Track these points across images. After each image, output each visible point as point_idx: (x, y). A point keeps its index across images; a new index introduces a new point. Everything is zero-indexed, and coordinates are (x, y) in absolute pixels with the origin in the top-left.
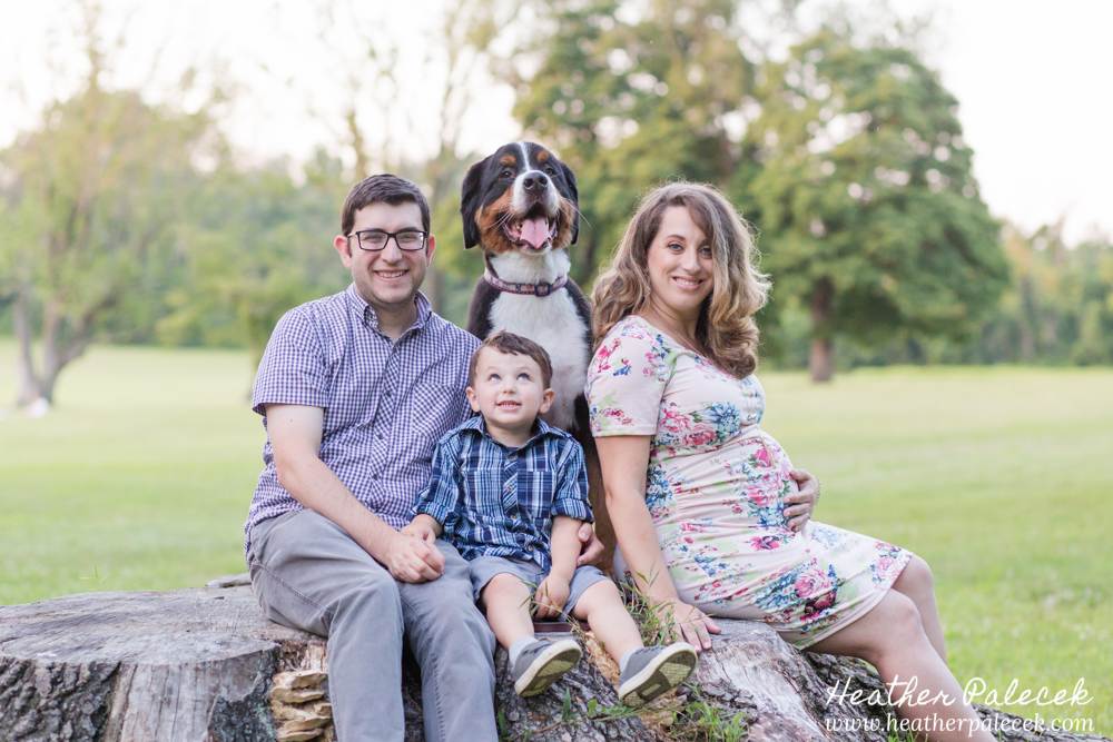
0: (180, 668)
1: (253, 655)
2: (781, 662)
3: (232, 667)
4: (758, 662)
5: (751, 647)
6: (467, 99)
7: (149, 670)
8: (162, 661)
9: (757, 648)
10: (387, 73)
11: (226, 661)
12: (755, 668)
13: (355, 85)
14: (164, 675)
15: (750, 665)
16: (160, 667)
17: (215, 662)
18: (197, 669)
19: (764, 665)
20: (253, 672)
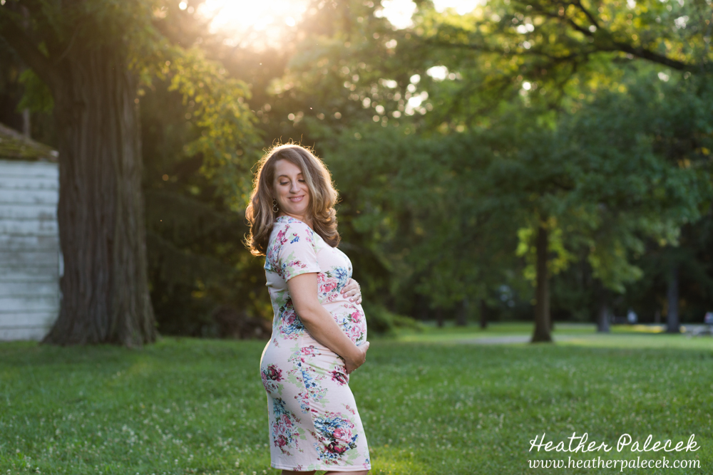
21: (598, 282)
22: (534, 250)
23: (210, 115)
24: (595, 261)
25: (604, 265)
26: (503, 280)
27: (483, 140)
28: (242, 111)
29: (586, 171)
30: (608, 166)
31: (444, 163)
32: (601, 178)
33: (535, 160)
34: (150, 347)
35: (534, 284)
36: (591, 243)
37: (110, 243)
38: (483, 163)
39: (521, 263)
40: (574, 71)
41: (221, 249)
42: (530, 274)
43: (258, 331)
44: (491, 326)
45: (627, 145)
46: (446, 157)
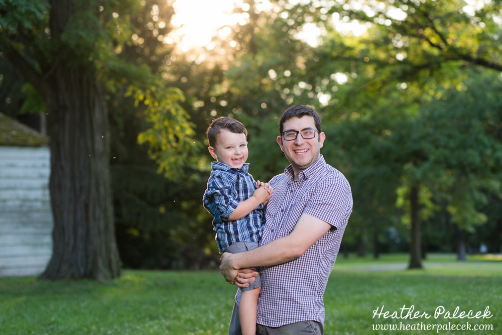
21: (455, 225)
22: (408, 203)
23: (155, 113)
24: (452, 210)
25: (459, 213)
26: (391, 224)
27: (365, 126)
28: (177, 110)
29: (437, 147)
30: (452, 144)
31: (336, 143)
32: (446, 152)
33: (400, 140)
34: (116, 281)
35: (409, 227)
36: (450, 197)
37: (87, 206)
38: (365, 142)
39: (400, 212)
40: (431, 75)
41: (185, 205)
42: (406, 220)
43: (213, 264)
44: (383, 257)
45: (467, 129)
46: (338, 139)
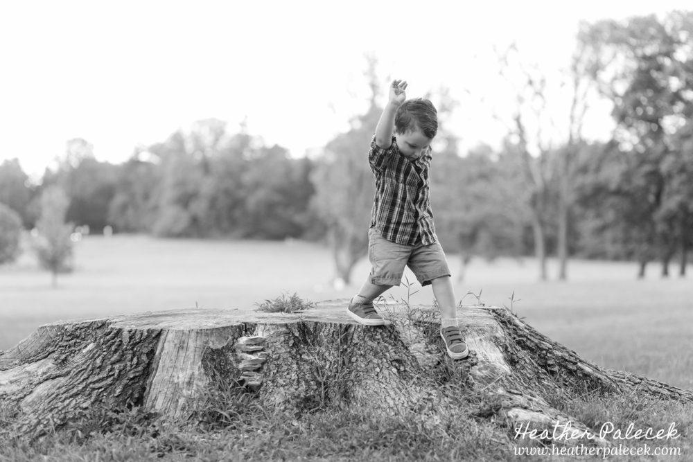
0: (189, 331)
1: (227, 327)
2: (495, 337)
3: (216, 333)
4: (482, 337)
5: (481, 330)
6: (586, 107)
7: (174, 332)
8: (181, 328)
9: (484, 330)
10: (539, 93)
11: (213, 329)
12: (481, 340)
13: (521, 100)
14: (181, 335)
15: (479, 338)
16: (179, 331)
17: (207, 330)
18: (197, 333)
19: (485, 339)
20: (227, 336)
